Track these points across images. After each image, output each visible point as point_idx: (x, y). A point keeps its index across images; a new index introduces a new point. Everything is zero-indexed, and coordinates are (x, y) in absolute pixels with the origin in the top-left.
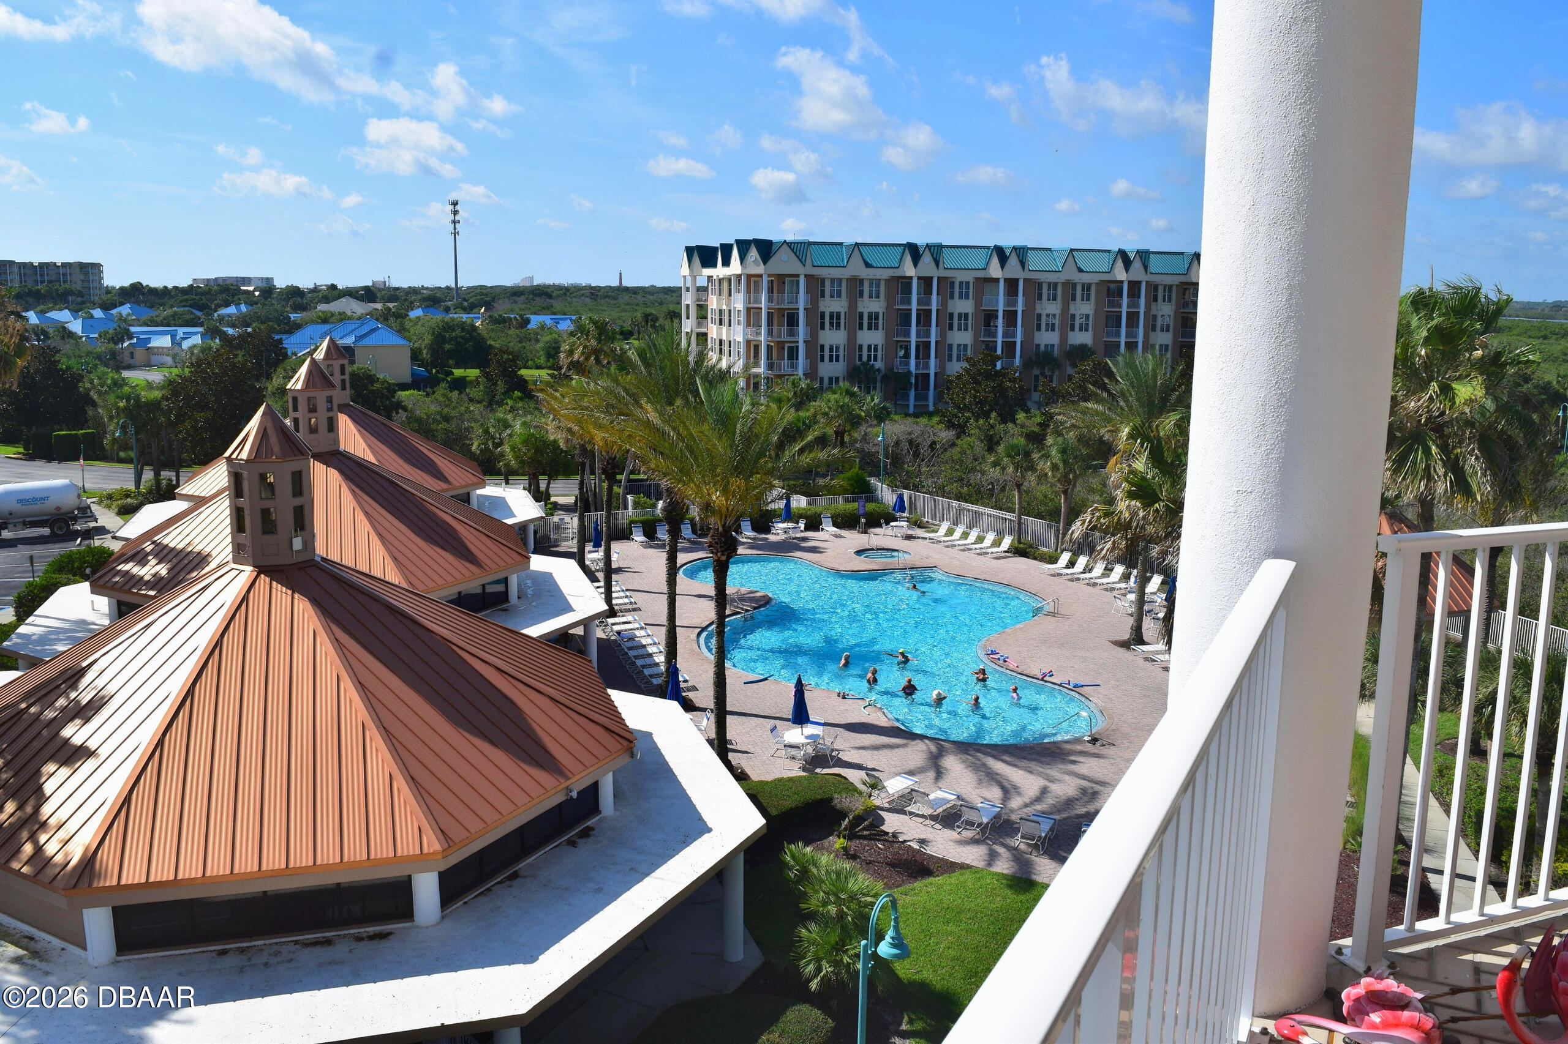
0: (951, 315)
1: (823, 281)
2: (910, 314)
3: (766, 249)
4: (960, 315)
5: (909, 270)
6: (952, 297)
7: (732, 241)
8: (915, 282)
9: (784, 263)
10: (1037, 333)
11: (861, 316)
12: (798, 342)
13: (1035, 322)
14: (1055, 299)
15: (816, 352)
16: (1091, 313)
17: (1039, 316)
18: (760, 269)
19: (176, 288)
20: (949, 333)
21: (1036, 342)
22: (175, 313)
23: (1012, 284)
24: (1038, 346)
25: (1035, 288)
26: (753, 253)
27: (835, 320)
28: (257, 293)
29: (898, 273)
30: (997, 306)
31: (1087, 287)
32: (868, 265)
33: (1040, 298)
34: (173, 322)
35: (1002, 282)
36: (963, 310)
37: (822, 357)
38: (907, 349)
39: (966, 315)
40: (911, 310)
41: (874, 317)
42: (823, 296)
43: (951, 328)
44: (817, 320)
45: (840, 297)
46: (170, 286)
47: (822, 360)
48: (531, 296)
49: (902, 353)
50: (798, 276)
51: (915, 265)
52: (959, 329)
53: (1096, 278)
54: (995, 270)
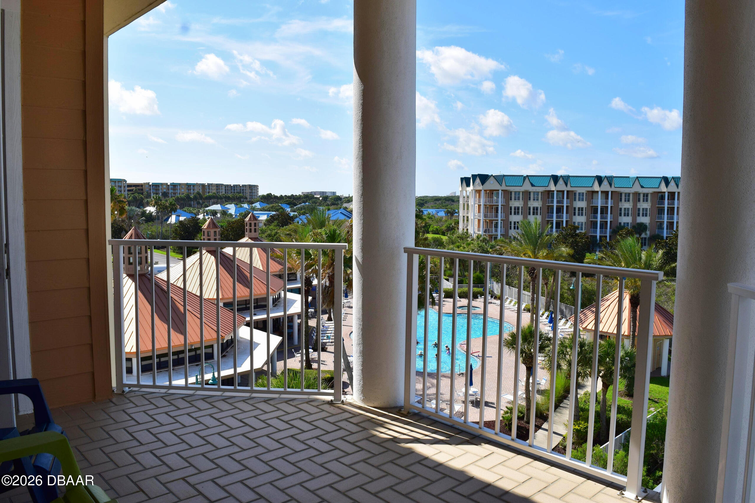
0: (575, 209)
1: (511, 192)
2: (553, 208)
3: (484, 178)
4: (579, 208)
5: (552, 187)
6: (575, 200)
7: (470, 176)
8: (555, 193)
9: (491, 185)
10: (620, 218)
11: (530, 209)
12: (498, 220)
13: (618, 212)
14: (629, 201)
15: (507, 225)
16: (649, 207)
17: (621, 209)
18: (480, 188)
19: (286, 196)
20: (574, 217)
21: (620, 221)
22: (273, 206)
23: (605, 193)
24: (620, 223)
25: (618, 196)
26: (478, 180)
27: (517, 211)
28: (321, 199)
29: (548, 189)
30: (598, 204)
31: (646, 195)
32: (533, 185)
33: (621, 200)
34: (271, 210)
35: (600, 193)
36: (581, 206)
37: (511, 227)
38: (552, 224)
39: (582, 208)
40: (553, 206)
41: (535, 209)
42: (511, 199)
43: (575, 215)
44: (508, 210)
45: (519, 200)
46: (283, 195)
47: (511, 229)
48: (444, 201)
49: (550, 226)
50: (498, 190)
51: (555, 185)
52: (579, 215)
53: (651, 191)
54: (596, 187)
